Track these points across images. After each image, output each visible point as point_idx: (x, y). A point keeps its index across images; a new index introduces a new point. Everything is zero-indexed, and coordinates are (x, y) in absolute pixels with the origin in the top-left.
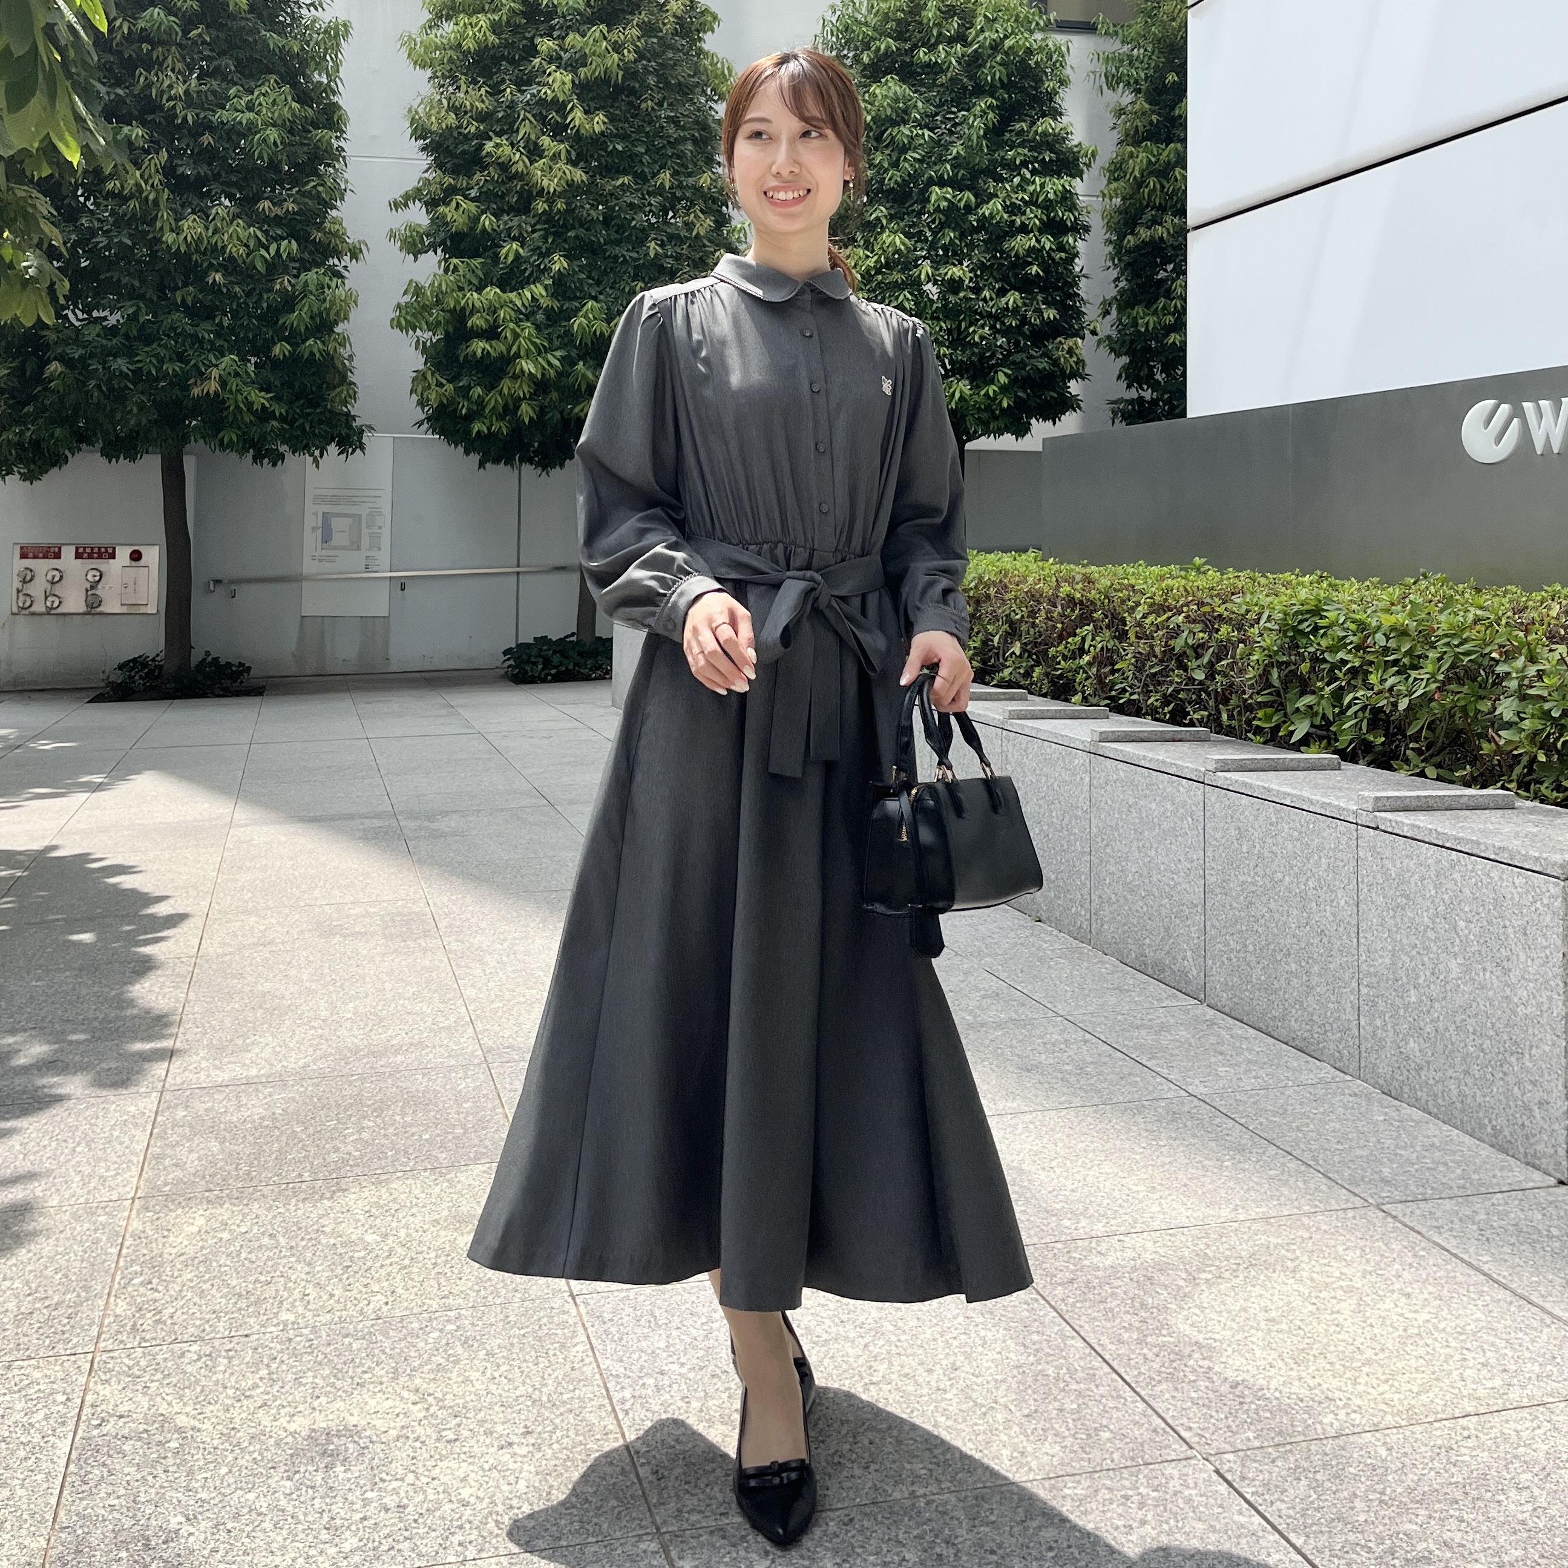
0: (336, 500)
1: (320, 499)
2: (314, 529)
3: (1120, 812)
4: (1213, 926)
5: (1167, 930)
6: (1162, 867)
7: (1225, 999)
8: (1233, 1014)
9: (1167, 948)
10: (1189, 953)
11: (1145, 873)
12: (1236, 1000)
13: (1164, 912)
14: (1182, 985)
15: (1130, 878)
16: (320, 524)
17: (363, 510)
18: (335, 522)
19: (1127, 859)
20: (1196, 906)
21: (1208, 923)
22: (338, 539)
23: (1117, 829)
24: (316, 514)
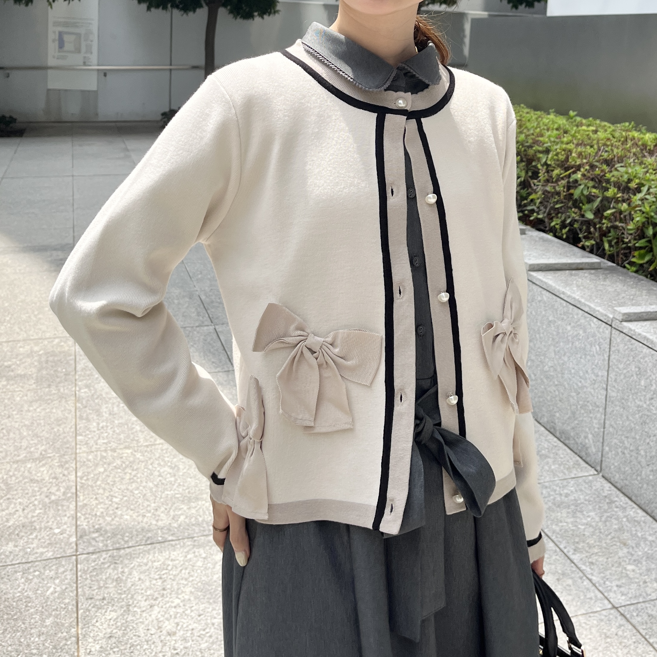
0: (66, 24)
1: (56, 24)
2: (54, 41)
3: (542, 323)
4: (611, 426)
5: (574, 413)
6: (573, 371)
7: (617, 477)
8: (623, 490)
9: (573, 425)
10: (590, 436)
11: (559, 369)
12: (627, 483)
13: (571, 400)
14: (583, 454)
15: (546, 368)
16: (57, 38)
17: (82, 31)
18: (66, 38)
19: (545, 355)
20: (598, 407)
21: (607, 422)
22: (68, 46)
23: (539, 333)
24: (54, 32)
